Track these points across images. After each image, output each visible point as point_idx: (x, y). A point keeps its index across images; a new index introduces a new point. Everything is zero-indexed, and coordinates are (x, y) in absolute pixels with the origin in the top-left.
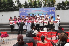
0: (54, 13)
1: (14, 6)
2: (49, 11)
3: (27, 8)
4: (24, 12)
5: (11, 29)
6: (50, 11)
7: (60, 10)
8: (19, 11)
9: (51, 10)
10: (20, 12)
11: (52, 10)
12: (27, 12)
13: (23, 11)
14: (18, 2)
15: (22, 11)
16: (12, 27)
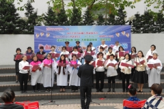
0: (128, 40)
1: (17, 18)
3: (54, 25)
4: (48, 35)
6: (118, 35)
9: (120, 32)
10: (37, 36)
11: (124, 33)
12: (57, 37)
13: (45, 33)
14: (29, 7)
15: (42, 34)
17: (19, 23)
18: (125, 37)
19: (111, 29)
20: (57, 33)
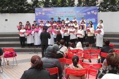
0: (96, 17)
1: (26, 3)
2: (86, 12)
3: (48, 7)
4: (43, 14)
5: (21, 43)
6: (89, 13)
7: (105, 11)
8: (34, 13)
9: (90, 11)
10: (37, 14)
11: (93, 12)
12: (49, 15)
13: (42, 13)
15: (40, 13)
16: (23, 40)
17: (26, 6)
18: (93, 15)
19: (84, 9)
20: (49, 12)
